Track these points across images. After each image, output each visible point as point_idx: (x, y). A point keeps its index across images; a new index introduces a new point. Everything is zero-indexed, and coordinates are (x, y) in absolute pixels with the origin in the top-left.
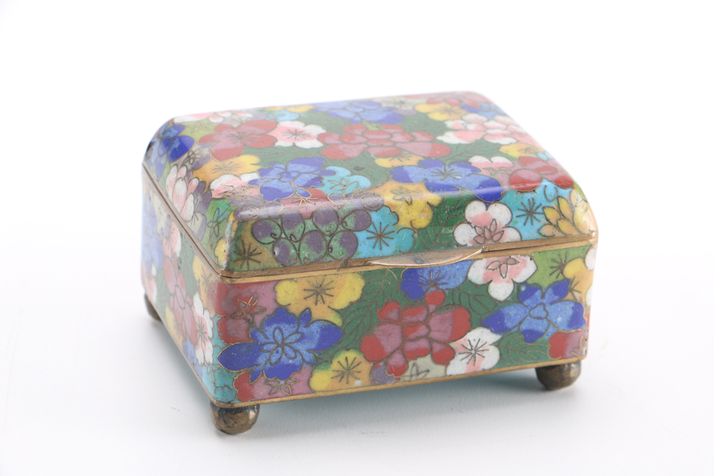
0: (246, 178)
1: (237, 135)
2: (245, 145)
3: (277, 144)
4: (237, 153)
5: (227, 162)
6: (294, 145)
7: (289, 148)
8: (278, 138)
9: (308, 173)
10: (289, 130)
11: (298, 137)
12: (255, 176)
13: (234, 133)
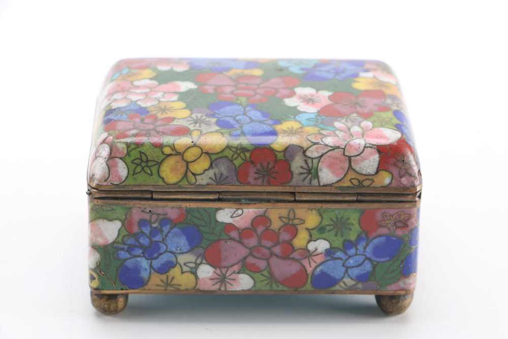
0: (370, 75)
1: (358, 106)
2: (357, 97)
3: (330, 93)
4: (366, 93)
5: (378, 88)
6: (318, 90)
7: (322, 89)
8: (327, 98)
9: (321, 71)
10: (314, 104)
11: (310, 97)
12: (362, 74)
13: (359, 109)
